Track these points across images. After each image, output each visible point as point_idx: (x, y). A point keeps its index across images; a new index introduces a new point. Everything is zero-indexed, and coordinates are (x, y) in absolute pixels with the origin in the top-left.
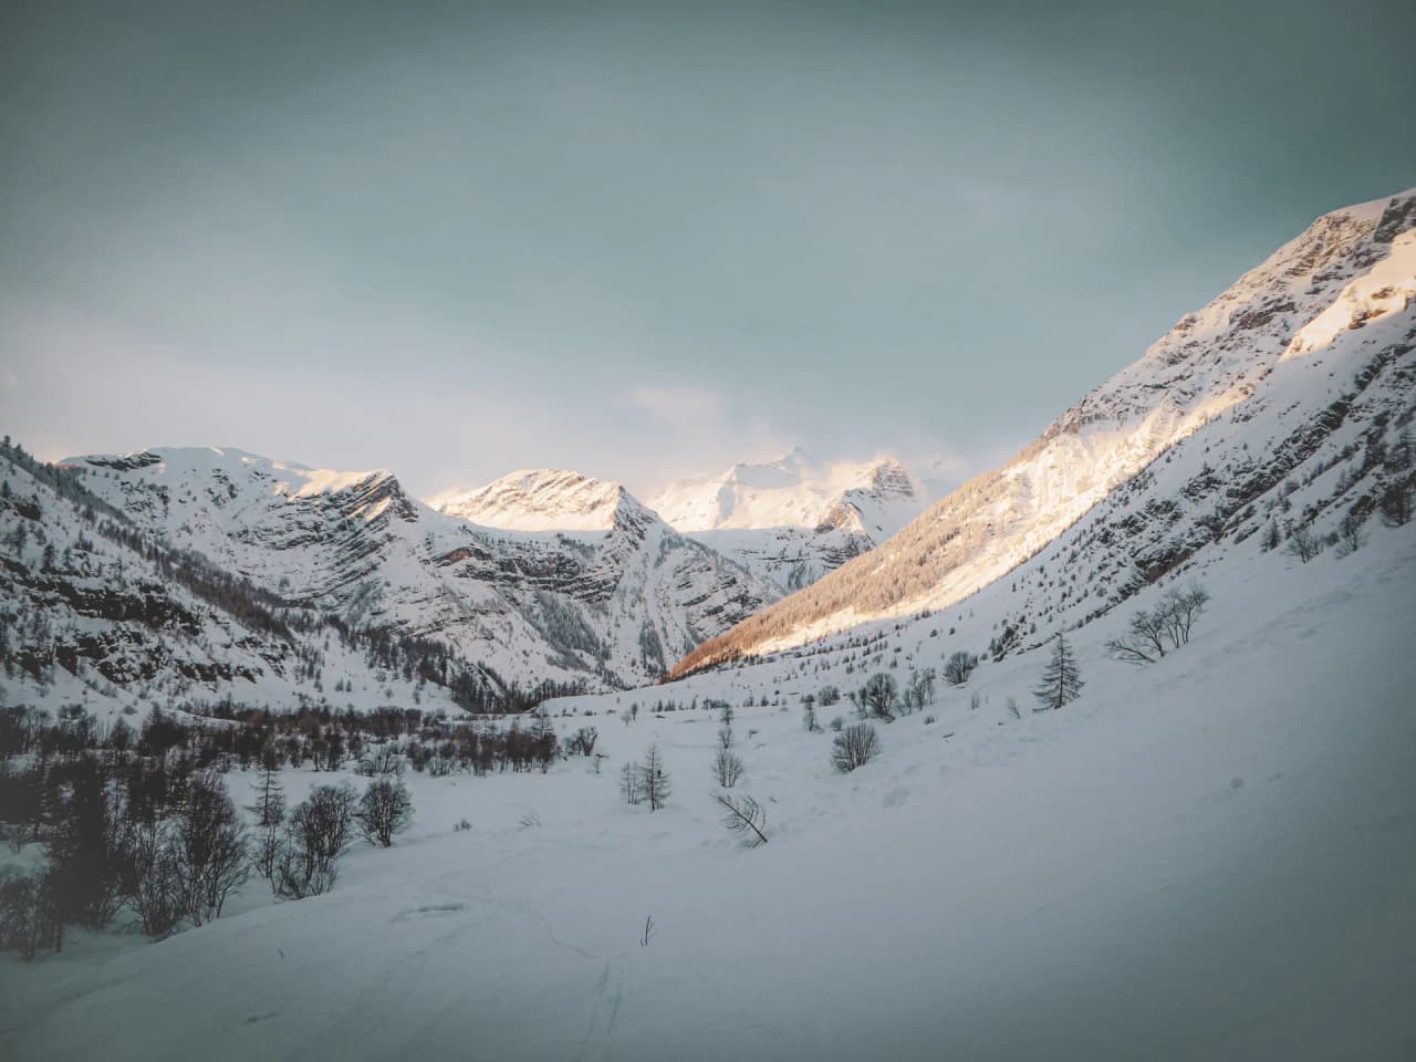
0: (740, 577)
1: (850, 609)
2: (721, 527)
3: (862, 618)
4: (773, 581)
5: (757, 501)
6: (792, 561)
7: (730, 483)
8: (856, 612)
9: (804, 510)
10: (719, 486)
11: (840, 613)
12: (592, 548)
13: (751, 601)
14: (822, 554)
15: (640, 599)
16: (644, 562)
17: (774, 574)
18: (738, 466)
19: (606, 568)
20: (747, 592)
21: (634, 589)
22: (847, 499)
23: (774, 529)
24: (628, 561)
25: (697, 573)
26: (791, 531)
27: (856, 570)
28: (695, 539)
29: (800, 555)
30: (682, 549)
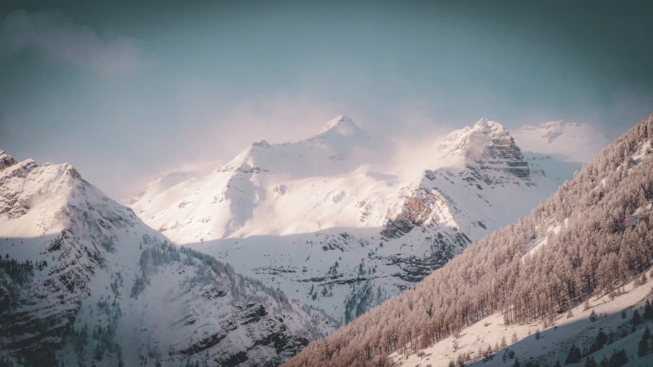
0: (272, 305)
1: (497, 319)
2: (235, 235)
3: (523, 331)
4: (323, 311)
5: (287, 194)
6: (349, 282)
7: (245, 171)
8: (507, 323)
9: (362, 204)
10: (228, 175)
11: (480, 324)
12: (28, 267)
13: (290, 343)
14: (395, 269)
15: (109, 345)
16: (114, 287)
17: (323, 303)
18: (255, 144)
19: (53, 298)
20: (284, 328)
21: (100, 330)
22: (429, 184)
23: (317, 234)
24: (89, 285)
25: (201, 300)
26: (344, 236)
27: (491, 257)
28: (198, 250)
29: (361, 271)
30: (176, 265)
